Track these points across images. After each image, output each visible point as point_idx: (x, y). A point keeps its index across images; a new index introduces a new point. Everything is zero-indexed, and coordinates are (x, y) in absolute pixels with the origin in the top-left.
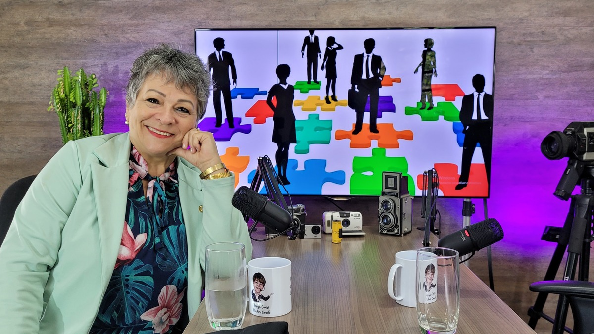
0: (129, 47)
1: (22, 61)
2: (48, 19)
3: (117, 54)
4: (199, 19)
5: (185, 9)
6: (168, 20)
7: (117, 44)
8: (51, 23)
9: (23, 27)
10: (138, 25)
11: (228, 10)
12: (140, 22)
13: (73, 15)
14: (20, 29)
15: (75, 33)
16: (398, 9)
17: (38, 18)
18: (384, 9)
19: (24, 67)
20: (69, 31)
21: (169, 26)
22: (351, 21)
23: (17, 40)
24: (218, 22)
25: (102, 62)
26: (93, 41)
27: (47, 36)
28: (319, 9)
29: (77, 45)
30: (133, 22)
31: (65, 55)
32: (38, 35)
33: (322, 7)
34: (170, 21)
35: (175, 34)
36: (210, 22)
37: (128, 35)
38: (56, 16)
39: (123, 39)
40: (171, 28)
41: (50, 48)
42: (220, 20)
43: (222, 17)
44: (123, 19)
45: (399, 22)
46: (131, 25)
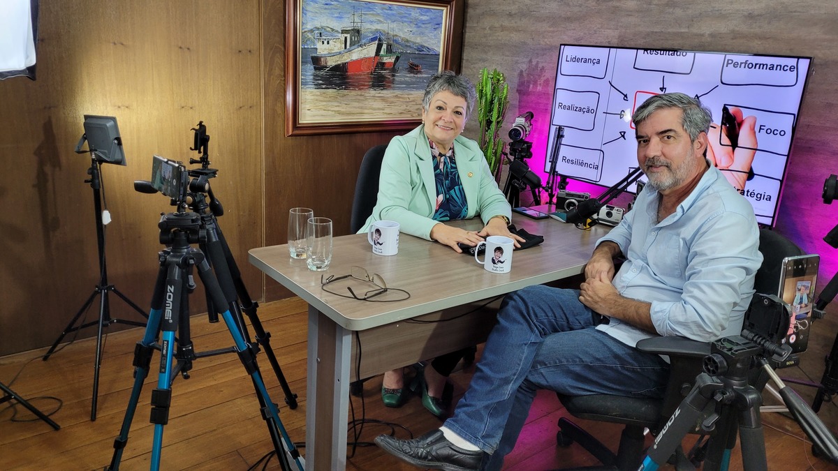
0: (546, 49)
1: (484, 56)
2: (502, 26)
3: (538, 54)
5: (587, 19)
7: (538, 46)
8: (503, 28)
9: (488, 31)
10: (553, 32)
12: (555, 29)
13: (516, 22)
14: (486, 32)
15: (515, 37)
16: (770, 23)
17: (497, 25)
18: (756, 23)
19: (484, 60)
20: (512, 35)
23: (484, 40)
24: (609, 31)
25: (528, 59)
26: (525, 43)
27: (500, 38)
29: (515, 46)
30: (552, 29)
31: (507, 53)
32: (495, 38)
33: (696, 19)
37: (546, 40)
38: (506, 23)
39: (542, 43)
41: (500, 47)
44: (545, 27)
46: (549, 32)
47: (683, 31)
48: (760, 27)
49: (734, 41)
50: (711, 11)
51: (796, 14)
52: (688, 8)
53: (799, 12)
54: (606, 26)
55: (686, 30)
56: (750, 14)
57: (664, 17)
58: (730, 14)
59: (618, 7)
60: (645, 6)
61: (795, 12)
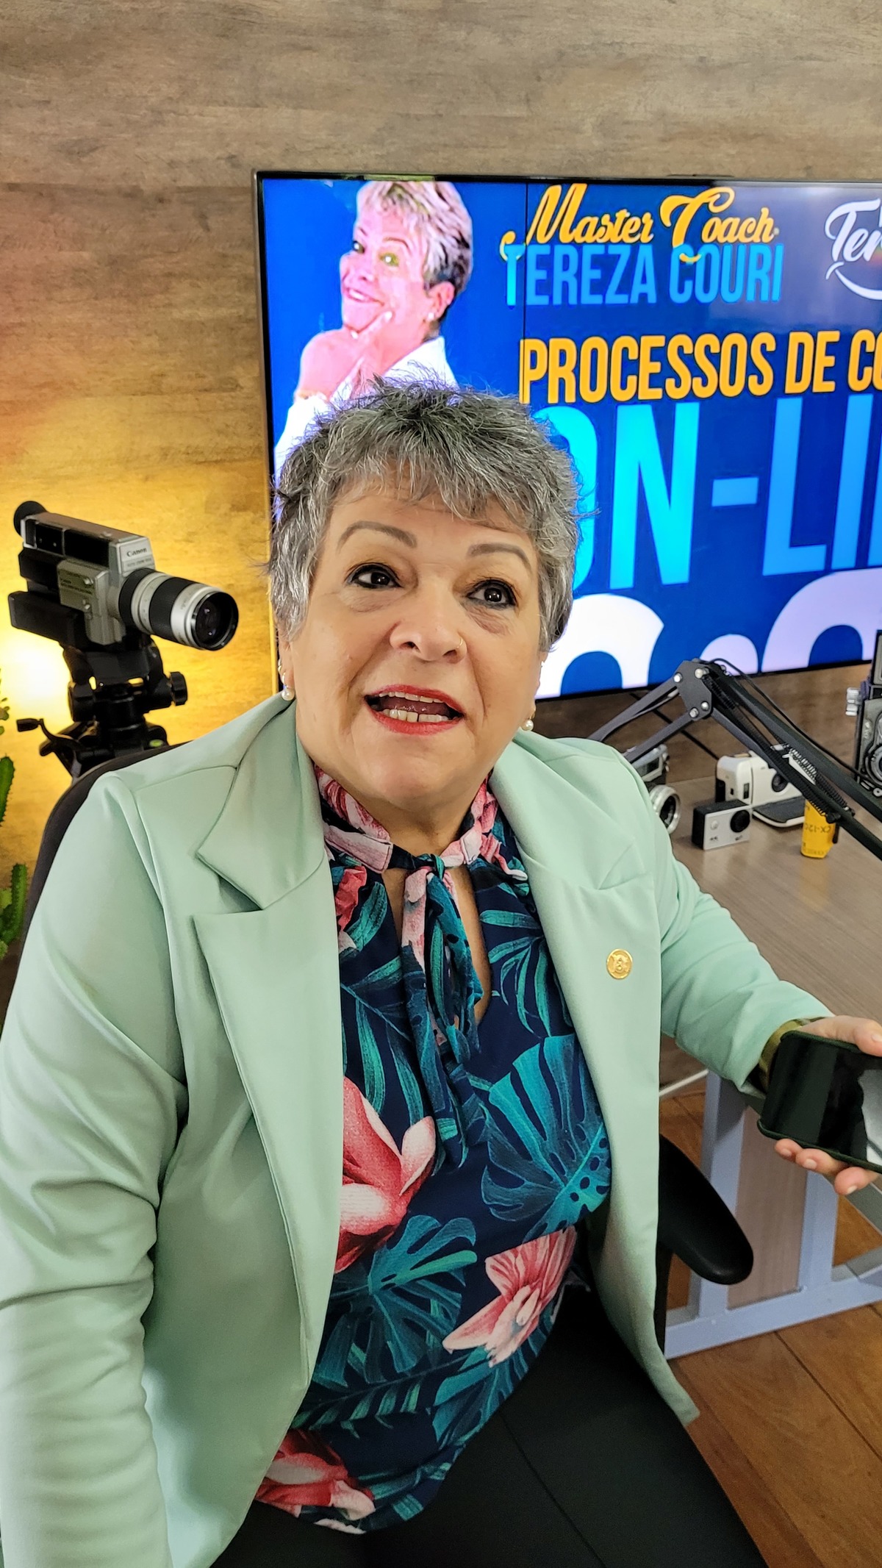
4: (153, 100)
5: (100, 57)
6: (38, 96)
11: (254, 68)
16: (753, 90)
18: (718, 90)
21: (43, 121)
22: (627, 123)
24: (220, 110)
28: (539, 79)
33: (548, 72)
34: (48, 102)
35: (70, 153)
36: (193, 109)
40: (52, 129)
42: (225, 103)
43: (232, 93)
45: (752, 133)
47: (510, 112)
48: (731, 103)
49: (668, 147)
50: (592, 47)
51: (815, 64)
52: (516, 32)
53: (820, 59)
54: (203, 90)
55: (522, 111)
56: (702, 59)
57: (441, 62)
58: (648, 57)
59: (242, 12)
60: (359, 12)
61: (810, 58)
